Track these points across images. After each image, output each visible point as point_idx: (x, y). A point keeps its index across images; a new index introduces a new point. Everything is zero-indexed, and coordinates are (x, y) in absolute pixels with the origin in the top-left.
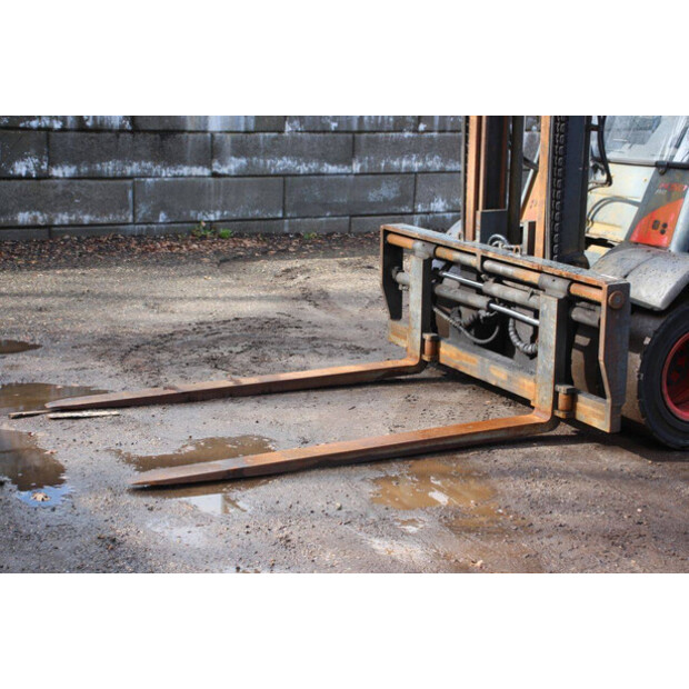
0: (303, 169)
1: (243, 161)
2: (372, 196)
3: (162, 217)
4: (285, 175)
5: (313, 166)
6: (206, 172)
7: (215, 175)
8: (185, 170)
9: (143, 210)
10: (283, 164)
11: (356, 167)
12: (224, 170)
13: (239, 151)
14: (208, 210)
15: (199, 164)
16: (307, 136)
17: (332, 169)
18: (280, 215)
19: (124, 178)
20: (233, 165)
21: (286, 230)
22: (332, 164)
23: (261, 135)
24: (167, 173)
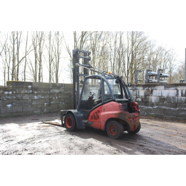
0: (167, 108)
1: (157, 106)
2: (180, 114)
3: (146, 113)
4: (164, 109)
5: (169, 108)
6: (152, 108)
7: (153, 108)
8: (149, 107)
9: (143, 112)
10: (164, 107)
11: (177, 109)
12: (154, 108)
13: (157, 105)
14: (152, 113)
15: (151, 106)
16: (168, 103)
17: (173, 109)
18: (163, 115)
19: (141, 108)
20: (156, 107)
21: (164, 117)
22: (173, 108)
23: (160, 103)
24: (146, 107)
